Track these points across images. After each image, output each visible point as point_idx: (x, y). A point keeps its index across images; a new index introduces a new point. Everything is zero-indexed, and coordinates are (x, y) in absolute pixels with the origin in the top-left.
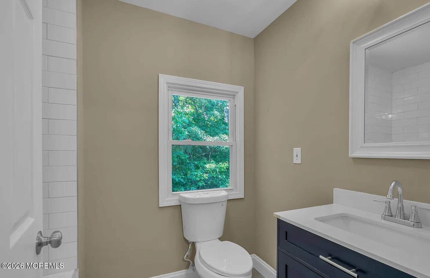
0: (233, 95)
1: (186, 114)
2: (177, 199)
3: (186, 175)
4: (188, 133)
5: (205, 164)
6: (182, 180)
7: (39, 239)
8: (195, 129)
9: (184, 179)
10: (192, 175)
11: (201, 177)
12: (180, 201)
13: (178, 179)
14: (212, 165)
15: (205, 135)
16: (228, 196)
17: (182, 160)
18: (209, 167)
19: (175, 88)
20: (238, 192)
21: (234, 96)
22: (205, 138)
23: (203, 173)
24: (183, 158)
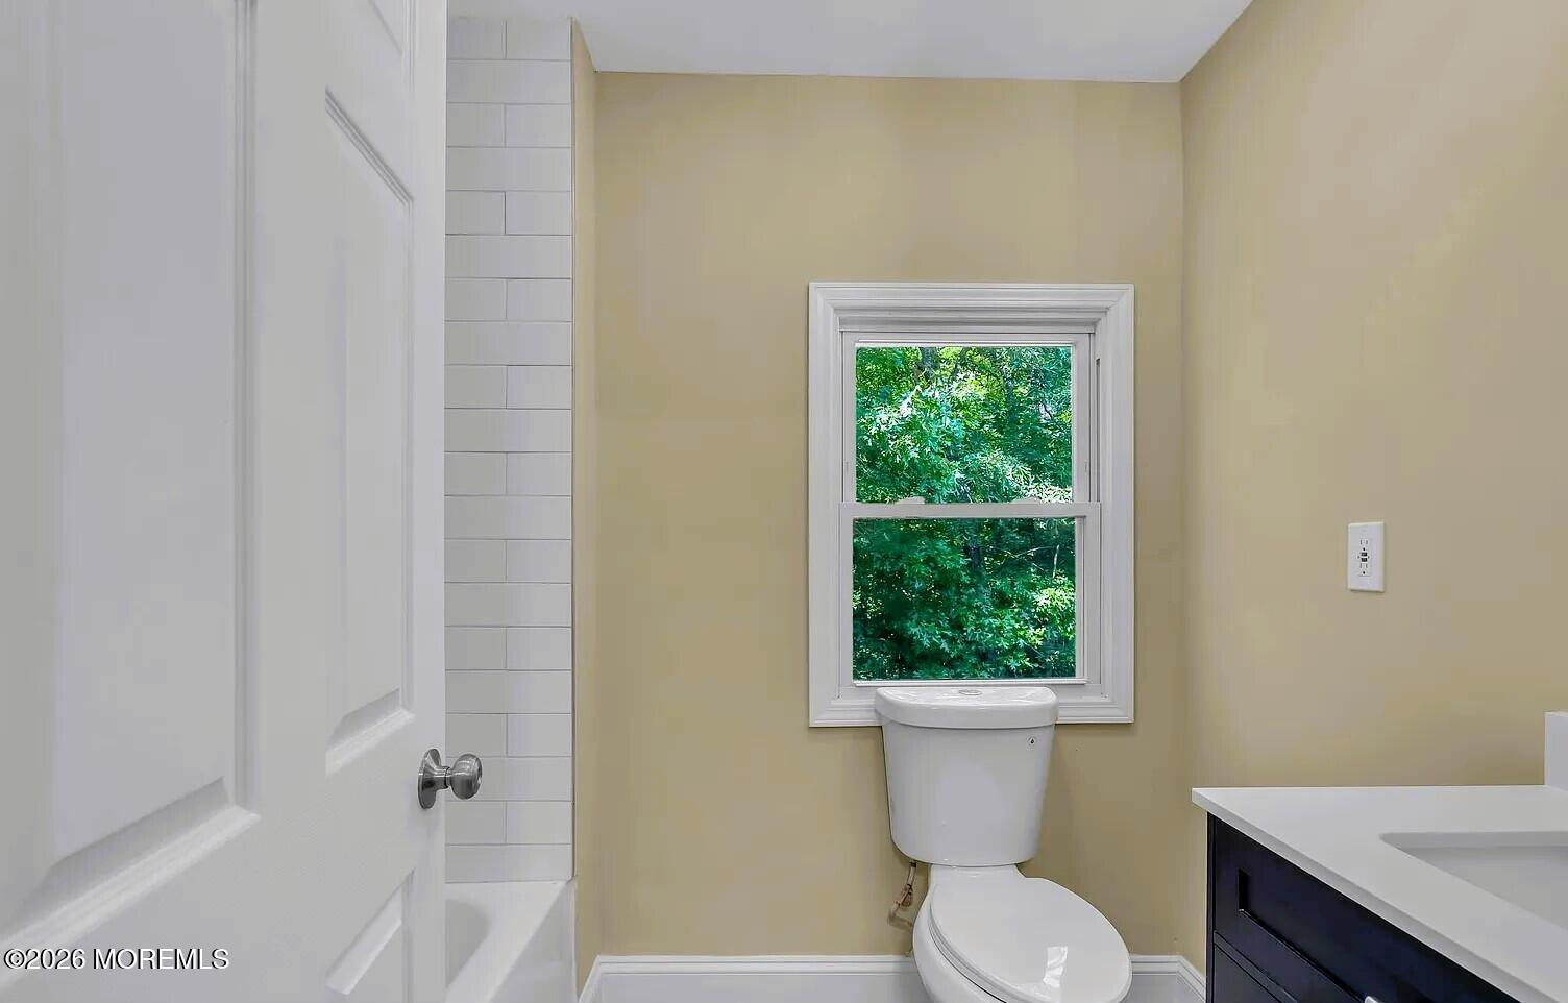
0: (1089, 324)
1: (960, 406)
2: (870, 706)
3: (957, 626)
4: (963, 476)
5: (1033, 587)
6: (944, 646)
7: (426, 770)
8: (994, 460)
9: (952, 641)
10: (982, 626)
11: (1017, 637)
12: (879, 714)
13: (930, 639)
14: (1059, 593)
15: (1031, 480)
16: (1055, 708)
17: (943, 572)
18: (1048, 602)
19: (862, 322)
20: (1107, 700)
21: (1094, 324)
22: (1031, 491)
23: (1026, 622)
24: (949, 566)
